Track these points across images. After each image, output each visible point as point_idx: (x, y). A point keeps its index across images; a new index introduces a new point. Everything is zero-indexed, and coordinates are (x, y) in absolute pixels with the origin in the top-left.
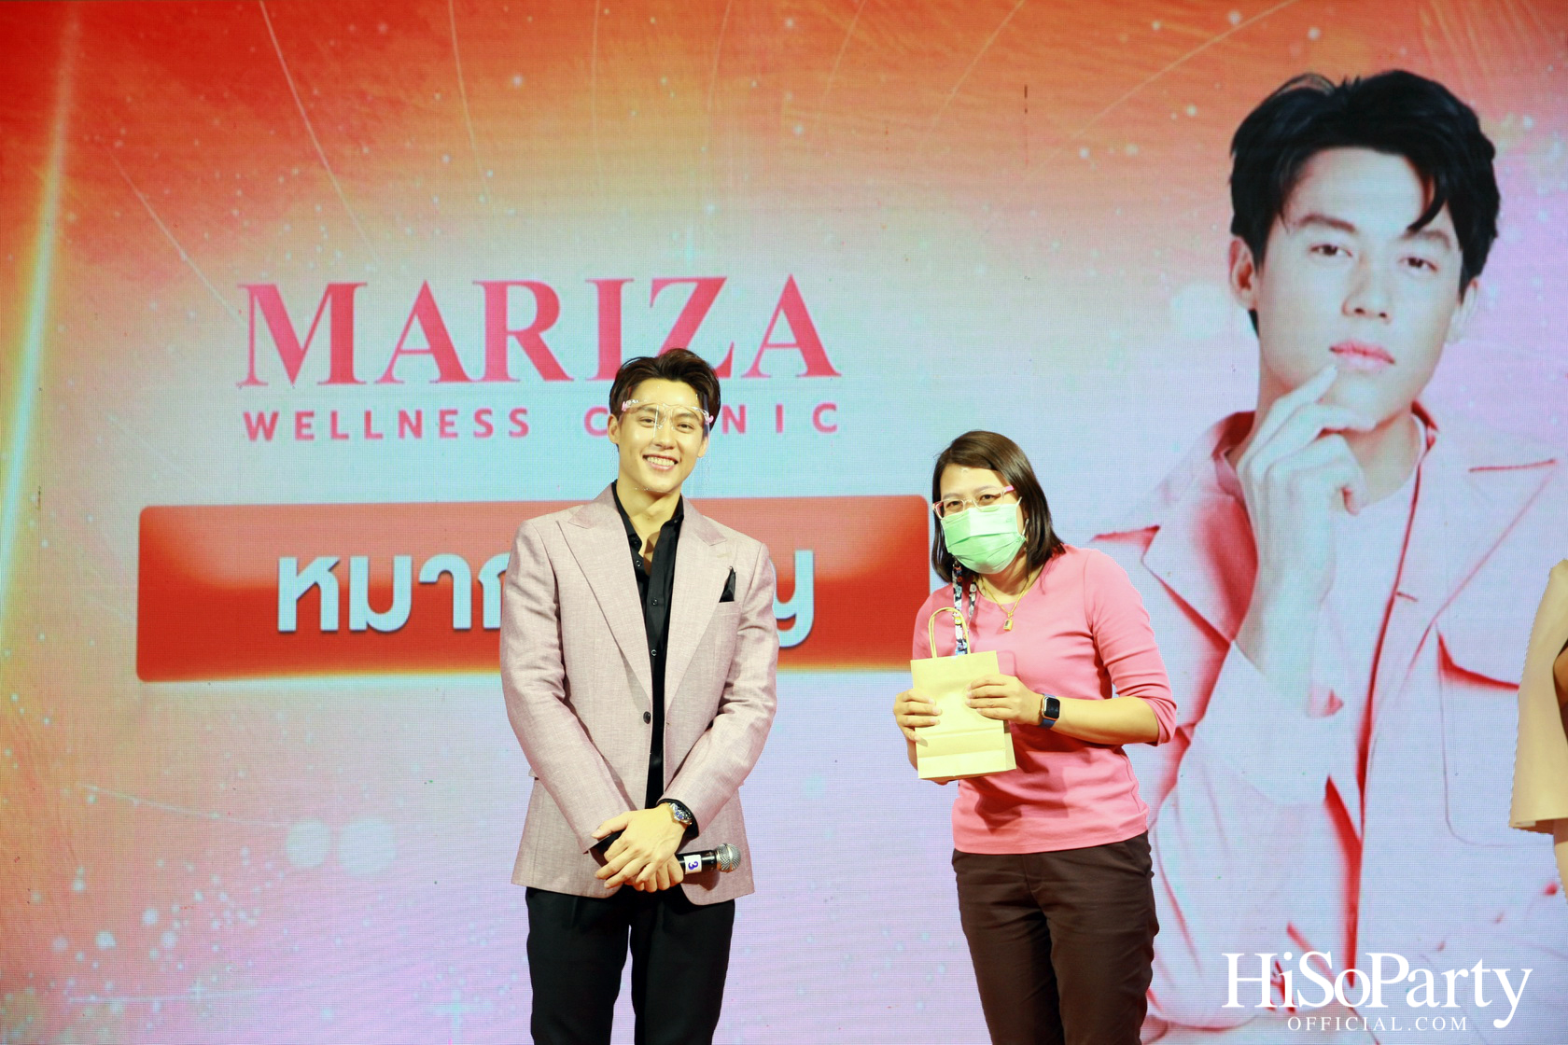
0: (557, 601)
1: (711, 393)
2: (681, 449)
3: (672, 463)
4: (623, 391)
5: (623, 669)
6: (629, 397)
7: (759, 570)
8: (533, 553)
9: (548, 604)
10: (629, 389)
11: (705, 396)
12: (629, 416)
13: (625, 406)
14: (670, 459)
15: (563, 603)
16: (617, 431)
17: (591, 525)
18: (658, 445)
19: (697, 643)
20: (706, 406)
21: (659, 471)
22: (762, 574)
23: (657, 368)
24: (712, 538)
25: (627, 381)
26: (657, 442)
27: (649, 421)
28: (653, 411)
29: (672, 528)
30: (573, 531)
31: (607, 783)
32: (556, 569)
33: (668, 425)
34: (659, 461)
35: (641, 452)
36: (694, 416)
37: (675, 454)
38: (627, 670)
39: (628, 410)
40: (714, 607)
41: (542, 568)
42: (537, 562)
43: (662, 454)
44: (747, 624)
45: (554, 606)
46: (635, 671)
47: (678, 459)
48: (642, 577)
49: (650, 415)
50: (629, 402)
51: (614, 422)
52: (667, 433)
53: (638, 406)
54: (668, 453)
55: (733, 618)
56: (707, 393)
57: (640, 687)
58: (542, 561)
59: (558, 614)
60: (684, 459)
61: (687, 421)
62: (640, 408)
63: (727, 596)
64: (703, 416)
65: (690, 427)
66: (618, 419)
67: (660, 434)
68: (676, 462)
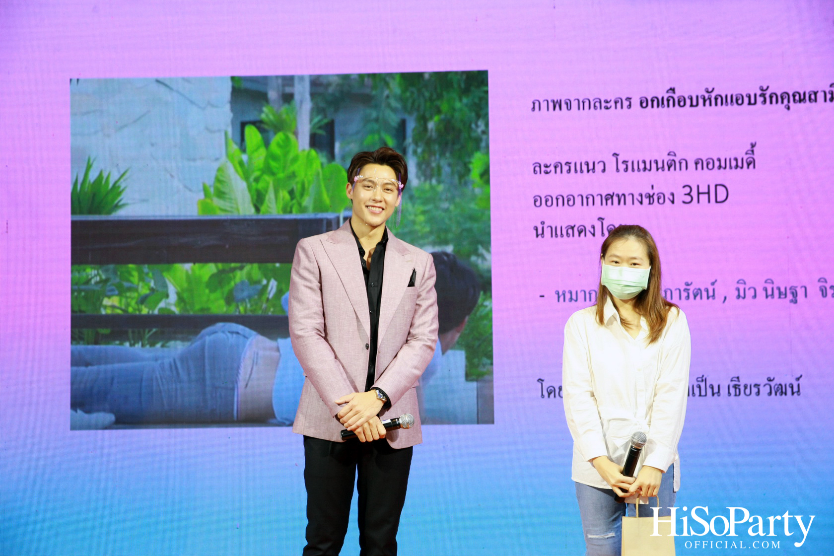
0: (320, 282)
1: (402, 172)
2: (386, 202)
3: (381, 210)
4: (355, 170)
5: (355, 320)
6: (358, 174)
7: (428, 269)
8: (308, 257)
9: (316, 284)
10: (359, 169)
11: (400, 174)
12: (358, 184)
13: (356, 178)
14: (380, 207)
15: (323, 284)
16: (352, 192)
17: (338, 243)
18: (374, 200)
19: (396, 309)
20: (400, 179)
21: (374, 213)
22: (429, 271)
23: (373, 158)
24: (403, 252)
25: (357, 164)
26: (373, 198)
27: (369, 187)
28: (370, 181)
29: (382, 246)
30: (329, 245)
31: (345, 380)
32: (320, 265)
33: (379, 189)
34: (374, 209)
35: (364, 204)
36: (393, 184)
37: (382, 205)
38: (357, 321)
39: (357, 181)
40: (405, 289)
41: (312, 264)
42: (310, 261)
43: (376, 205)
44: (421, 298)
45: (319, 285)
46: (361, 321)
47: (384, 208)
48: (366, 271)
49: (370, 184)
50: (358, 177)
51: (350, 187)
52: (379, 194)
53: (363, 178)
54: (379, 204)
55: (414, 295)
56: (400, 172)
57: (364, 330)
58: (312, 261)
59: (321, 290)
60: (387, 208)
61: (389, 187)
62: (364, 180)
63: (411, 284)
64: (398, 184)
65: (391, 190)
66: (352, 185)
67: (375, 195)
68: (383, 209)
